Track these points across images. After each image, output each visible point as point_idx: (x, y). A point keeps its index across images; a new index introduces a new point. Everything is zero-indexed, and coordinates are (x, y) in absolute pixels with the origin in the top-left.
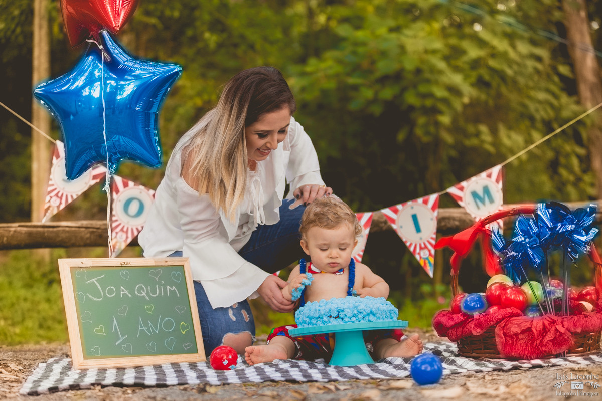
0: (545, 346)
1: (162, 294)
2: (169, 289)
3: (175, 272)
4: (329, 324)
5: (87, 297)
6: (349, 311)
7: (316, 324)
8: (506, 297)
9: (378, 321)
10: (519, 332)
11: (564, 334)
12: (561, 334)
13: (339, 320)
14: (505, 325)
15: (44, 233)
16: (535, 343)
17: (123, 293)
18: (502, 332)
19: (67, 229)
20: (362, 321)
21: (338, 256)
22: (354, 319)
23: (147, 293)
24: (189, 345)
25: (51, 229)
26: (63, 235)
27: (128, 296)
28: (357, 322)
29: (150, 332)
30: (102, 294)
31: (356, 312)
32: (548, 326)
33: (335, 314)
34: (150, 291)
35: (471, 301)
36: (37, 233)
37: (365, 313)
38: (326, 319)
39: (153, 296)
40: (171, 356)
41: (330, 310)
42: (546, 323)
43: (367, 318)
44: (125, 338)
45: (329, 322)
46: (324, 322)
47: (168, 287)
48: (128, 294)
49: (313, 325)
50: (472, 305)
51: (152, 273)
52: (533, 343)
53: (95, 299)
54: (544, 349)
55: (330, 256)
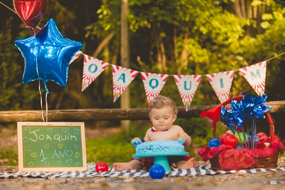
0: (240, 163)
1: (68, 139)
2: (72, 137)
3: (76, 129)
4: (146, 152)
5: (29, 139)
6: (156, 146)
7: (141, 152)
8: (226, 140)
9: (170, 151)
10: (229, 157)
11: (249, 158)
12: (248, 158)
13: (151, 150)
14: (223, 153)
15: (70, 114)
16: (236, 162)
17: (48, 138)
18: (222, 157)
19: (81, 112)
20: (162, 151)
21: (163, 122)
22: (157, 150)
23: (60, 139)
24: (78, 163)
25: (73, 113)
26: (79, 115)
27: (50, 140)
28: (159, 151)
29: (59, 157)
30: (37, 138)
31: (159, 147)
32: (242, 154)
33: (149, 148)
34: (62, 138)
35: (213, 141)
36: (68, 114)
37: (163, 147)
38: (145, 150)
39: (63, 140)
40: (68, 168)
41: (147, 145)
42: (241, 152)
43: (164, 150)
44: (46, 158)
45: (146, 151)
46: (144, 151)
47: (71, 136)
48: (50, 138)
49: (140, 153)
50: (213, 144)
51: (64, 129)
52: (235, 162)
53: (33, 141)
54: (240, 165)
55: (160, 122)
